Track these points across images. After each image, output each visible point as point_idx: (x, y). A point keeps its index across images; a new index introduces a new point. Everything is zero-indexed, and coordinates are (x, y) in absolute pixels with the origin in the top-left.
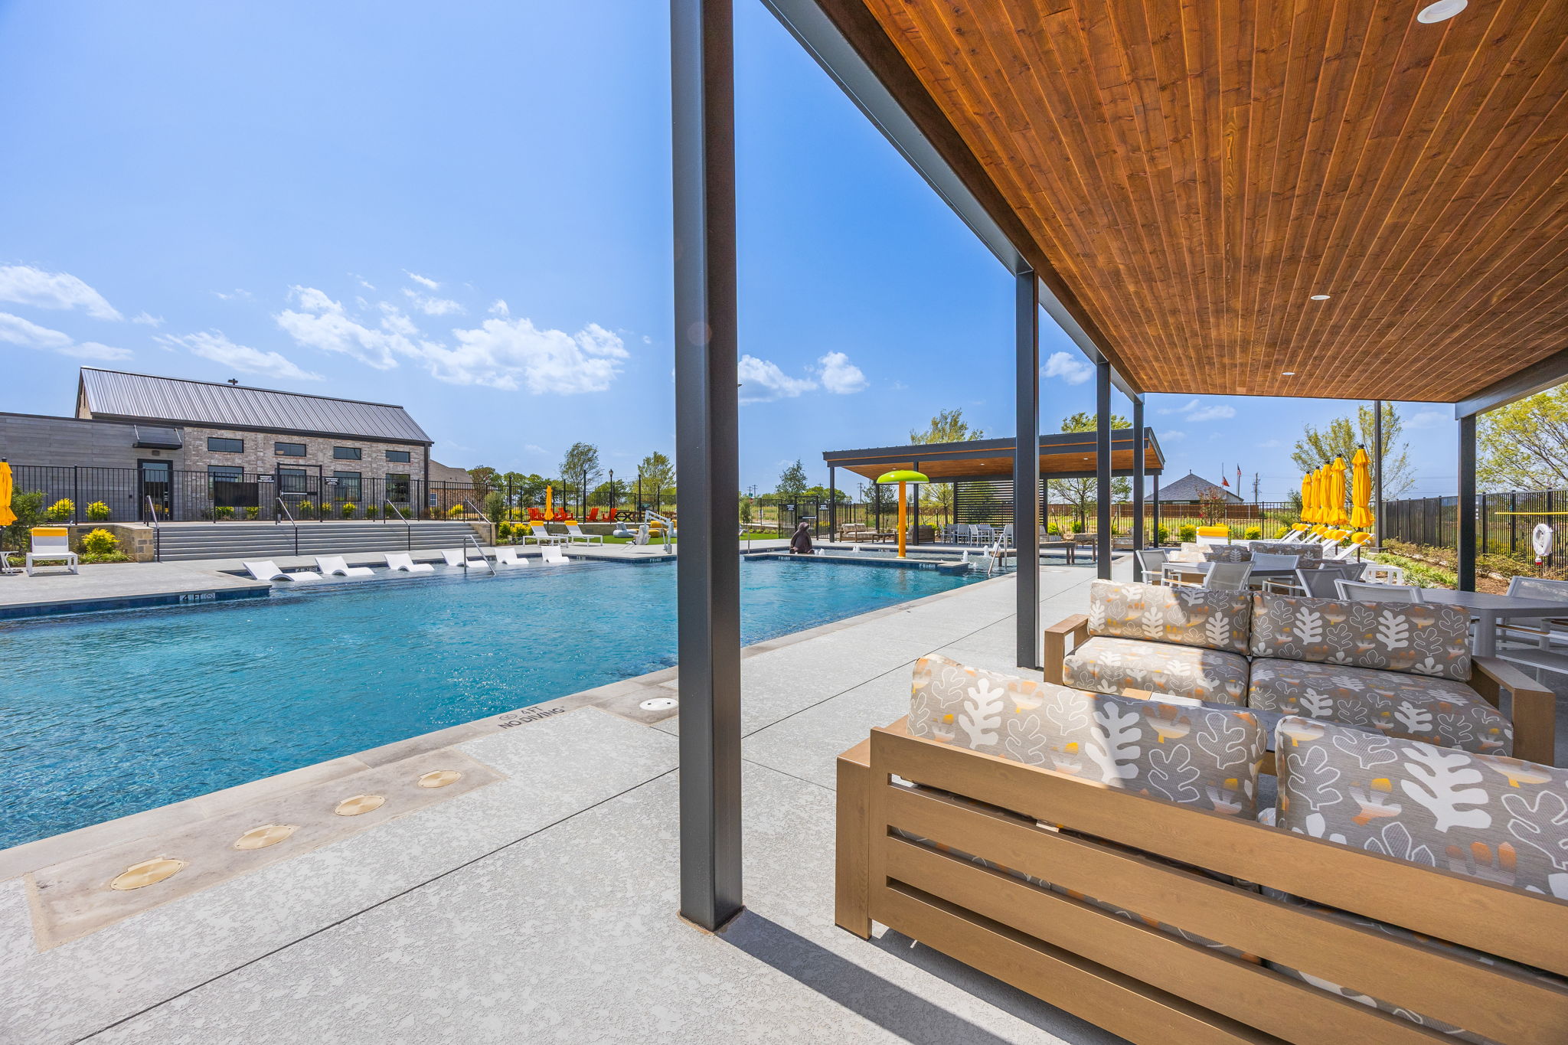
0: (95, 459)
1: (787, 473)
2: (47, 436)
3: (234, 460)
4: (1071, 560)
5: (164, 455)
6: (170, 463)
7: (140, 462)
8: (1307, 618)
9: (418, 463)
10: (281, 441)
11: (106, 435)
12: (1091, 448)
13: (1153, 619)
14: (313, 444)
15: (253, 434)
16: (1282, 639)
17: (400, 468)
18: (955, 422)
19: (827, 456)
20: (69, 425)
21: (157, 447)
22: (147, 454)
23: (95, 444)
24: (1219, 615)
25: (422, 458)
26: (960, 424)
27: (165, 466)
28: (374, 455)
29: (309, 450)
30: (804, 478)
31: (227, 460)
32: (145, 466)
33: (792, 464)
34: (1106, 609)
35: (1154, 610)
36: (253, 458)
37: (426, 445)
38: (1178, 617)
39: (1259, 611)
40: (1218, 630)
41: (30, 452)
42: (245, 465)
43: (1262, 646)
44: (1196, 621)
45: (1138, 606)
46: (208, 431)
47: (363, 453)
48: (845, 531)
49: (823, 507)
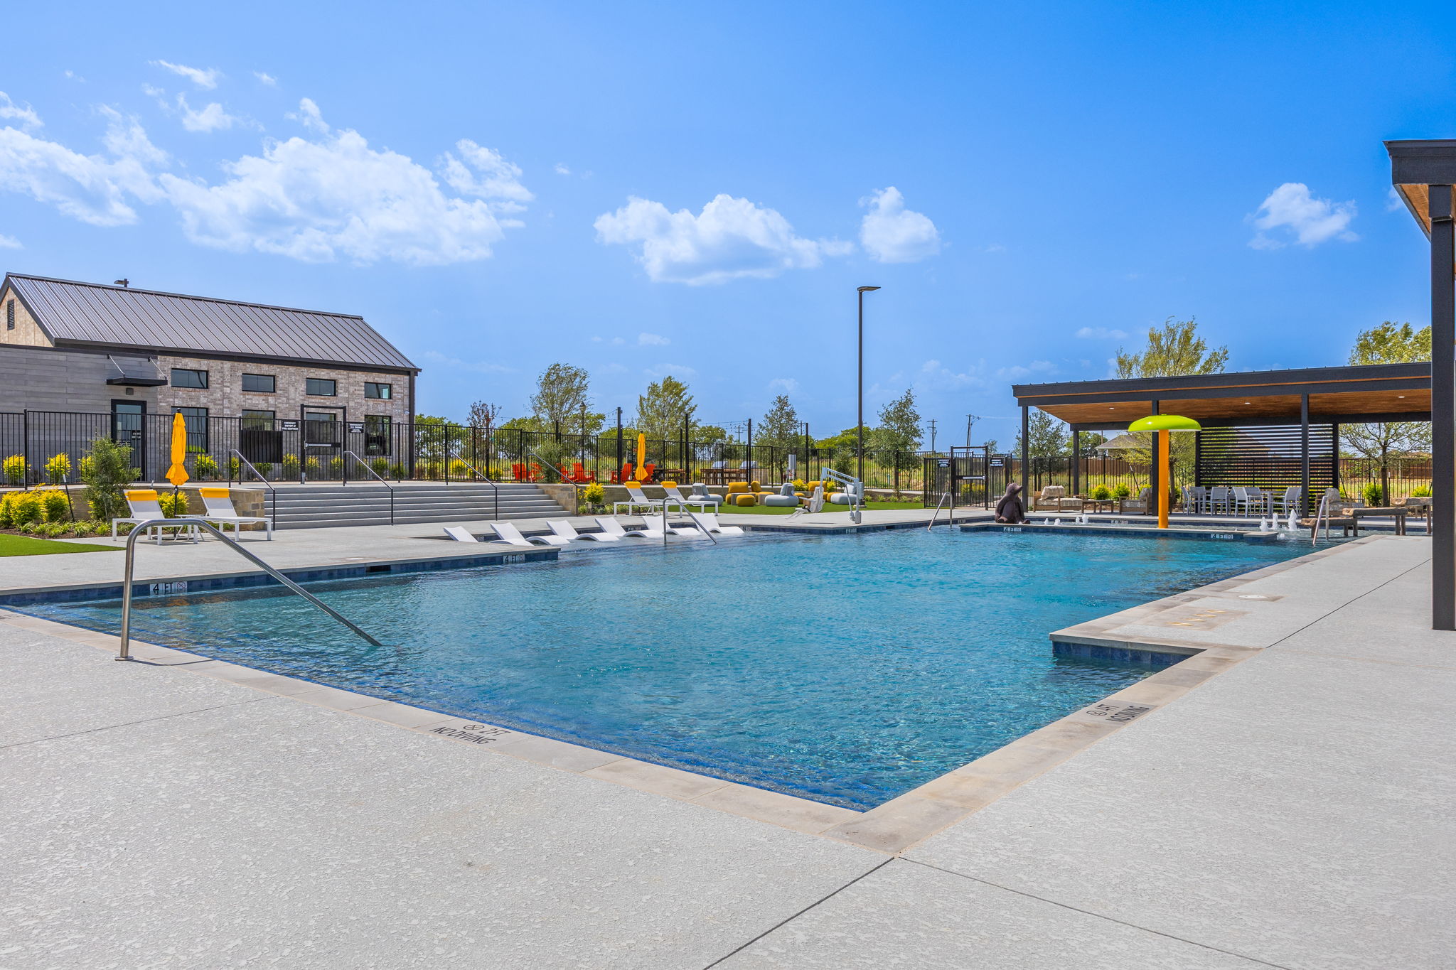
0: (69, 401)
1: (891, 409)
2: (23, 372)
3: (199, 399)
4: (1401, 530)
5: (138, 394)
6: (143, 404)
7: (114, 403)
9: (402, 399)
10: (249, 371)
11: (80, 368)
12: (1424, 383)
14: (285, 376)
15: (219, 362)
17: (378, 408)
18: (1187, 337)
19: (1017, 390)
20: (39, 356)
21: (129, 383)
22: (120, 393)
23: (70, 381)
25: (407, 392)
26: (1194, 341)
27: (138, 409)
28: (352, 389)
29: (280, 384)
30: (917, 418)
31: (191, 399)
32: (120, 408)
33: (899, 396)
36: (218, 395)
37: (412, 373)
41: (7, 393)
42: (211, 406)
46: (171, 359)
47: (340, 386)
48: (1044, 496)
49: (996, 463)
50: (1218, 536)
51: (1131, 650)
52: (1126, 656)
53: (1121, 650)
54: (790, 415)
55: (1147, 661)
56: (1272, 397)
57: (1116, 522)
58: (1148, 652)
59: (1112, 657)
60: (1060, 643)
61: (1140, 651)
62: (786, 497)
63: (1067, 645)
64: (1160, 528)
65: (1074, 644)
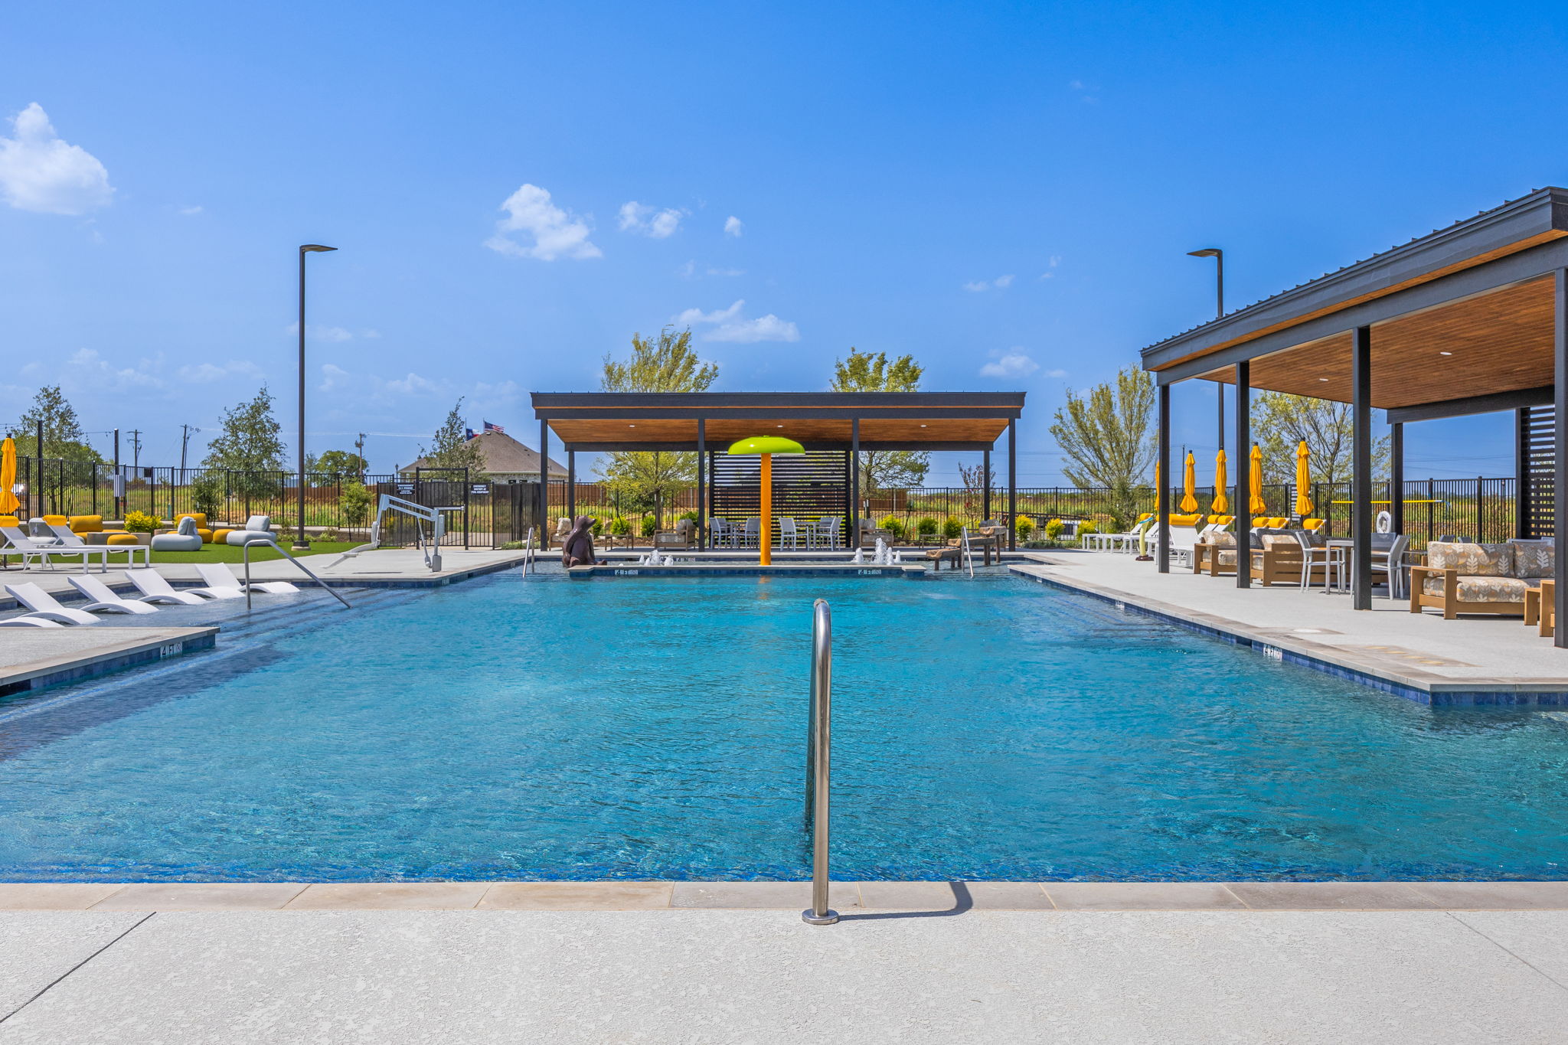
8: (1542, 555)
13: (1472, 562)
16: (1533, 566)
18: (681, 348)
19: (537, 398)
24: (1503, 557)
26: (687, 353)
33: (250, 397)
34: (1445, 560)
35: (1472, 557)
38: (1485, 559)
39: (1519, 553)
40: (1504, 565)
43: (1523, 571)
44: (1494, 561)
45: (1462, 555)
48: (561, 531)
49: (480, 489)
50: (865, 572)
51: (1517, 693)
52: (1512, 699)
53: (1506, 694)
54: (66, 416)
55: (1533, 702)
56: (810, 421)
57: (682, 559)
58: (1535, 693)
59: (1497, 703)
60: (1439, 693)
61: (1527, 693)
62: (189, 537)
63: (1447, 694)
64: (762, 565)
65: (1455, 693)
